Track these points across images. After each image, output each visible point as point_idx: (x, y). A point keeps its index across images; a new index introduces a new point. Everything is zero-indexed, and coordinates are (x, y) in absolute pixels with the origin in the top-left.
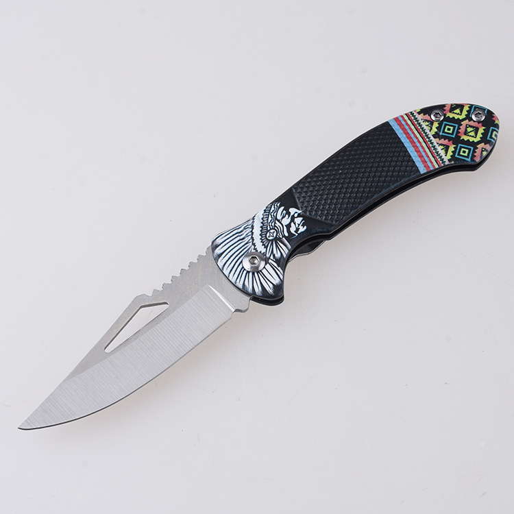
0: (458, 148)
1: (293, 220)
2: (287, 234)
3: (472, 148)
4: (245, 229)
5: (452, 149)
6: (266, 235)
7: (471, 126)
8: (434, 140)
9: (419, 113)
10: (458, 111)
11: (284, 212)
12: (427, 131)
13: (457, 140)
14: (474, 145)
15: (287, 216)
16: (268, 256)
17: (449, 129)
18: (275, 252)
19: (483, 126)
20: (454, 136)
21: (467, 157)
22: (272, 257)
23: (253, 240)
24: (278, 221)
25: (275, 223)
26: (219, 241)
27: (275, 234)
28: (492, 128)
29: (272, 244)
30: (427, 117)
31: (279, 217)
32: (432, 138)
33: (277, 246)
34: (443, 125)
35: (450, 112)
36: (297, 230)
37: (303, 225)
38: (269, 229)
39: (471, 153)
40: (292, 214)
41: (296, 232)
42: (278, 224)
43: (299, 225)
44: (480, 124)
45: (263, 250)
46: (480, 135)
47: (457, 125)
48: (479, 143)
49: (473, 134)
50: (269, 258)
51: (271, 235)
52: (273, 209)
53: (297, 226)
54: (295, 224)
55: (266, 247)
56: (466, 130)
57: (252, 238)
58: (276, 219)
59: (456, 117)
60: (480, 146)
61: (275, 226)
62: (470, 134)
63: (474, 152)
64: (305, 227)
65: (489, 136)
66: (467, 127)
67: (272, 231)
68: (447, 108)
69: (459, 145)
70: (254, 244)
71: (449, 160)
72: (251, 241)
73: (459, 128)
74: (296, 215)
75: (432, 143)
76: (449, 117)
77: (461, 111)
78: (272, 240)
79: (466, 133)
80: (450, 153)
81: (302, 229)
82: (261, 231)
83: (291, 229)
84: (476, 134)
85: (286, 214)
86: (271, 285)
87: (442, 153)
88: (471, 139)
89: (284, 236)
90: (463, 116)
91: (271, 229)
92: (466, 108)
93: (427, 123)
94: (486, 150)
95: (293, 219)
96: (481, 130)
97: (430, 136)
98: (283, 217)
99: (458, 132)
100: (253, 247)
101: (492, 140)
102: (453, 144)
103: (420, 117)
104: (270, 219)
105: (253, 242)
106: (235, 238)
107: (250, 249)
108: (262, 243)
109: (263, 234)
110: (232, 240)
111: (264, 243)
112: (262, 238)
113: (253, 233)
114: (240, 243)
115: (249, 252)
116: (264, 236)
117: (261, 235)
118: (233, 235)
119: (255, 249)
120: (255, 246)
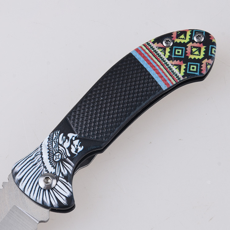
1: (72, 143)
2: (69, 155)
4: (36, 156)
7: (195, 47)
11: (64, 137)
12: (163, 56)
13: (186, 60)
14: (200, 61)
15: (67, 140)
16: (58, 174)
17: (179, 52)
18: (62, 171)
19: (204, 45)
20: (183, 57)
22: (61, 175)
24: (61, 145)
25: (59, 147)
27: (60, 156)
29: (59, 164)
30: (160, 44)
31: (61, 142)
33: (63, 166)
34: (174, 50)
36: (77, 150)
38: (54, 153)
40: (70, 138)
41: (76, 152)
42: (61, 148)
43: (77, 146)
44: (202, 44)
45: (53, 171)
46: (203, 53)
47: (184, 48)
48: (203, 59)
49: (197, 53)
50: (59, 176)
51: (57, 158)
52: (55, 136)
54: (74, 146)
55: (55, 168)
58: (59, 144)
59: (182, 41)
61: (59, 150)
64: (82, 147)
71: (183, 76)
72: (42, 165)
74: (74, 139)
76: (177, 42)
79: (192, 53)
80: (182, 71)
81: (80, 149)
82: (49, 155)
83: (71, 150)
86: (64, 198)
88: (197, 57)
89: (68, 157)
90: (188, 40)
91: (56, 153)
93: (161, 50)
95: (72, 141)
98: (64, 142)
104: (54, 145)
105: (44, 165)
106: (30, 164)
107: (43, 171)
108: (51, 165)
109: (50, 157)
110: (27, 167)
111: (53, 165)
112: (51, 161)
113: (43, 158)
114: (34, 168)
115: (42, 174)
116: (52, 159)
117: (49, 159)
118: (28, 162)
119: (47, 171)
120: (46, 168)
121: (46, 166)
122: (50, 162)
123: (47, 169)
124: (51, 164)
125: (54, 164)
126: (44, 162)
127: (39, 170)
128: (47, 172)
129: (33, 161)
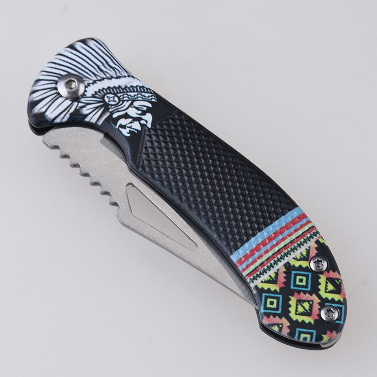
0: (276, 295)
1: (135, 119)
2: (115, 116)
3: (279, 312)
4: (113, 68)
5: (273, 287)
6: (111, 93)
7: (311, 306)
8: (281, 265)
9: (317, 242)
10: (330, 287)
11: (145, 109)
12: (293, 255)
13: (287, 292)
14: (285, 313)
15: (140, 112)
16: (82, 100)
17: (301, 281)
18: (89, 107)
19: (315, 321)
20: (292, 287)
21: (265, 308)
22: (80, 105)
23: (100, 80)
24: (132, 104)
25: (127, 101)
26: (92, 44)
27: (114, 103)
28: (314, 332)
29: (99, 102)
30: (313, 252)
31: (136, 104)
32: (283, 262)
33: (97, 108)
34: (306, 273)
35: (328, 279)
36: (124, 127)
37: (130, 132)
38: (119, 95)
39: (272, 312)
40: (143, 117)
41: (121, 126)
42: (127, 104)
43: (130, 127)
44: (317, 317)
45: (88, 94)
46: (300, 319)
47: (309, 289)
48: (289, 319)
49: (301, 309)
50: (79, 102)
51: (110, 99)
52: (147, 95)
53: (129, 125)
54: (131, 122)
55: (93, 96)
56: (304, 301)
57: (103, 79)
58: (133, 101)
59: (322, 287)
60: (285, 322)
61: (123, 101)
62: (299, 307)
63: (274, 315)
64: (129, 135)
65: (302, 330)
66: (309, 301)
67: (116, 99)
68: (332, 275)
69: (281, 296)
70: (95, 82)
71: (256, 287)
72: (99, 78)
73: (305, 292)
74: (142, 122)
75: (276, 263)
76: (320, 278)
77: (331, 292)
78: (104, 101)
79: (300, 302)
80: (266, 286)
81: (125, 132)
82: (115, 87)
83: (123, 119)
84: (302, 314)
85: (142, 111)
86: (43, 110)
87: (266, 277)
88: (292, 309)
89: (112, 113)
90: (324, 295)
91: (119, 98)
92: (337, 297)
93: (304, 254)
94: (281, 329)
95: (138, 119)
96: (307, 320)
97: (286, 259)
98: (137, 108)
99: (299, 292)
100: (91, 82)
101: (297, 335)
102: (281, 289)
103: (312, 244)
104: (132, 94)
105: (98, 80)
106: (99, 61)
107: (88, 80)
108: (97, 91)
109: (111, 90)
110: (95, 57)
111: (98, 93)
112: (105, 91)
113: (111, 79)
114: (93, 67)
115: (84, 79)
116: (108, 91)
117: (109, 88)
118: (103, 58)
119: (89, 85)
120: (93, 84)
121: (96, 83)
122: (103, 89)
123: (91, 85)
124: (100, 90)
125: (100, 94)
126: (103, 81)
127: (91, 73)
128: (86, 85)
129: (106, 65)
